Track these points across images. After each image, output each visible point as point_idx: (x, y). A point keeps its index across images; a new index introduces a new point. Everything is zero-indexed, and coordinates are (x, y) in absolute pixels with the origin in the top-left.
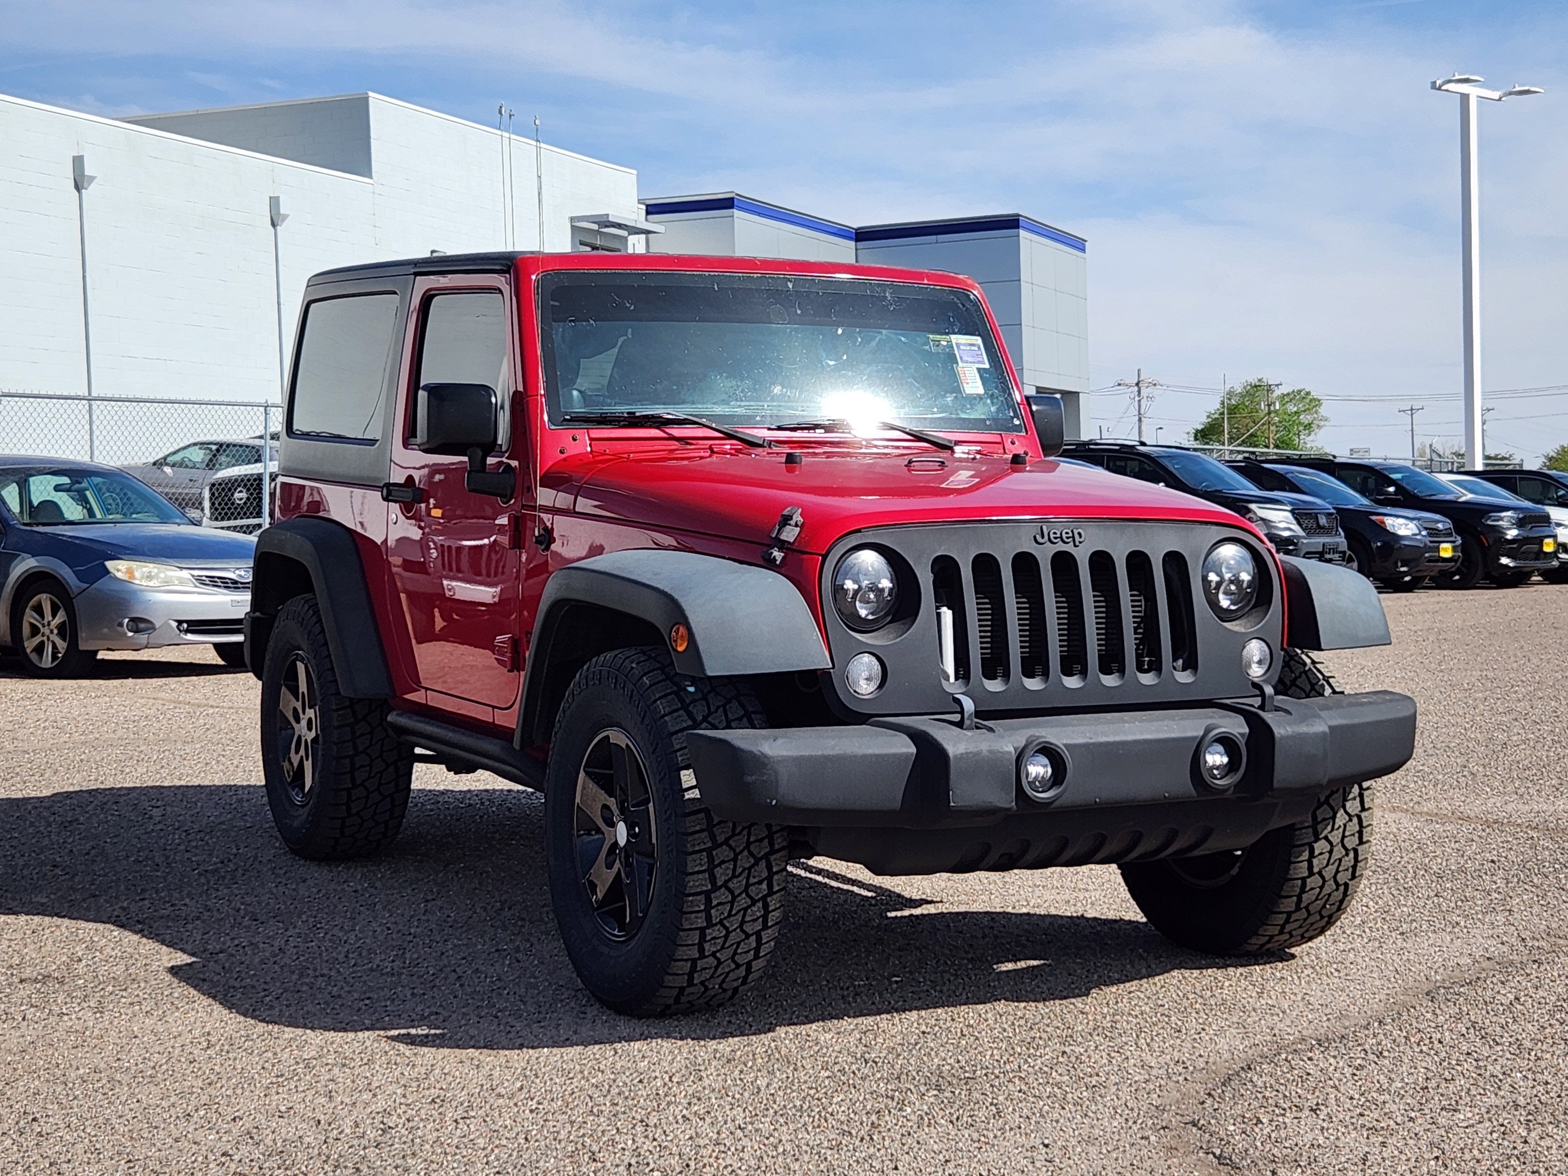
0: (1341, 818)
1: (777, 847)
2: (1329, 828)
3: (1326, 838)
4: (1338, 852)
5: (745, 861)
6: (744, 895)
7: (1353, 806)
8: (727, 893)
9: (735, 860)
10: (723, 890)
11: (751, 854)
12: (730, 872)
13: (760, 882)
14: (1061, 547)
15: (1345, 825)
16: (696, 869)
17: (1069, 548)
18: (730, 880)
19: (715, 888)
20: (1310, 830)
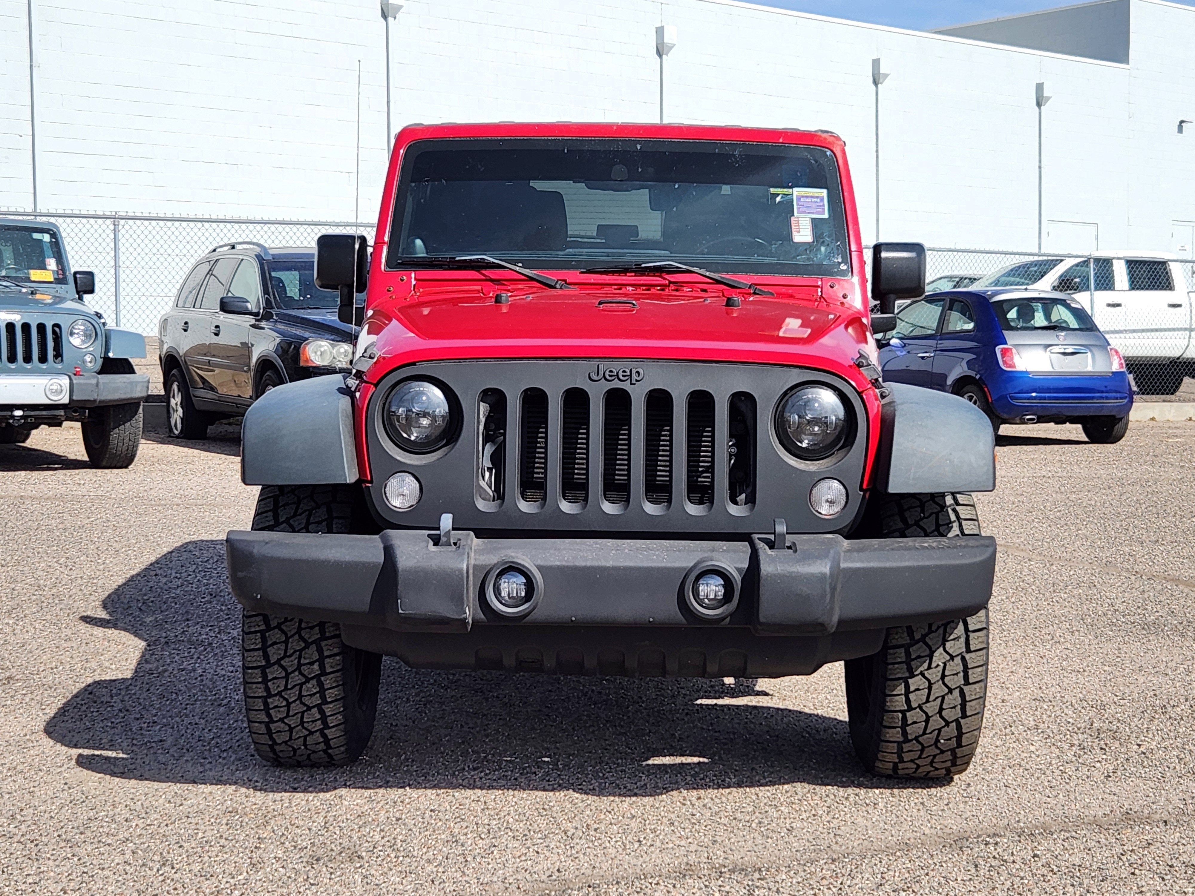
0: (939, 657)
1: (327, 635)
2: (926, 665)
3: (922, 674)
4: (938, 690)
5: (295, 644)
6: (297, 673)
7: (955, 646)
8: (280, 670)
9: (286, 642)
10: (276, 667)
11: (301, 638)
12: (282, 653)
13: (312, 663)
14: (616, 384)
15: (945, 664)
16: (252, 647)
17: (626, 386)
18: (282, 658)
19: (269, 665)
20: (905, 666)
